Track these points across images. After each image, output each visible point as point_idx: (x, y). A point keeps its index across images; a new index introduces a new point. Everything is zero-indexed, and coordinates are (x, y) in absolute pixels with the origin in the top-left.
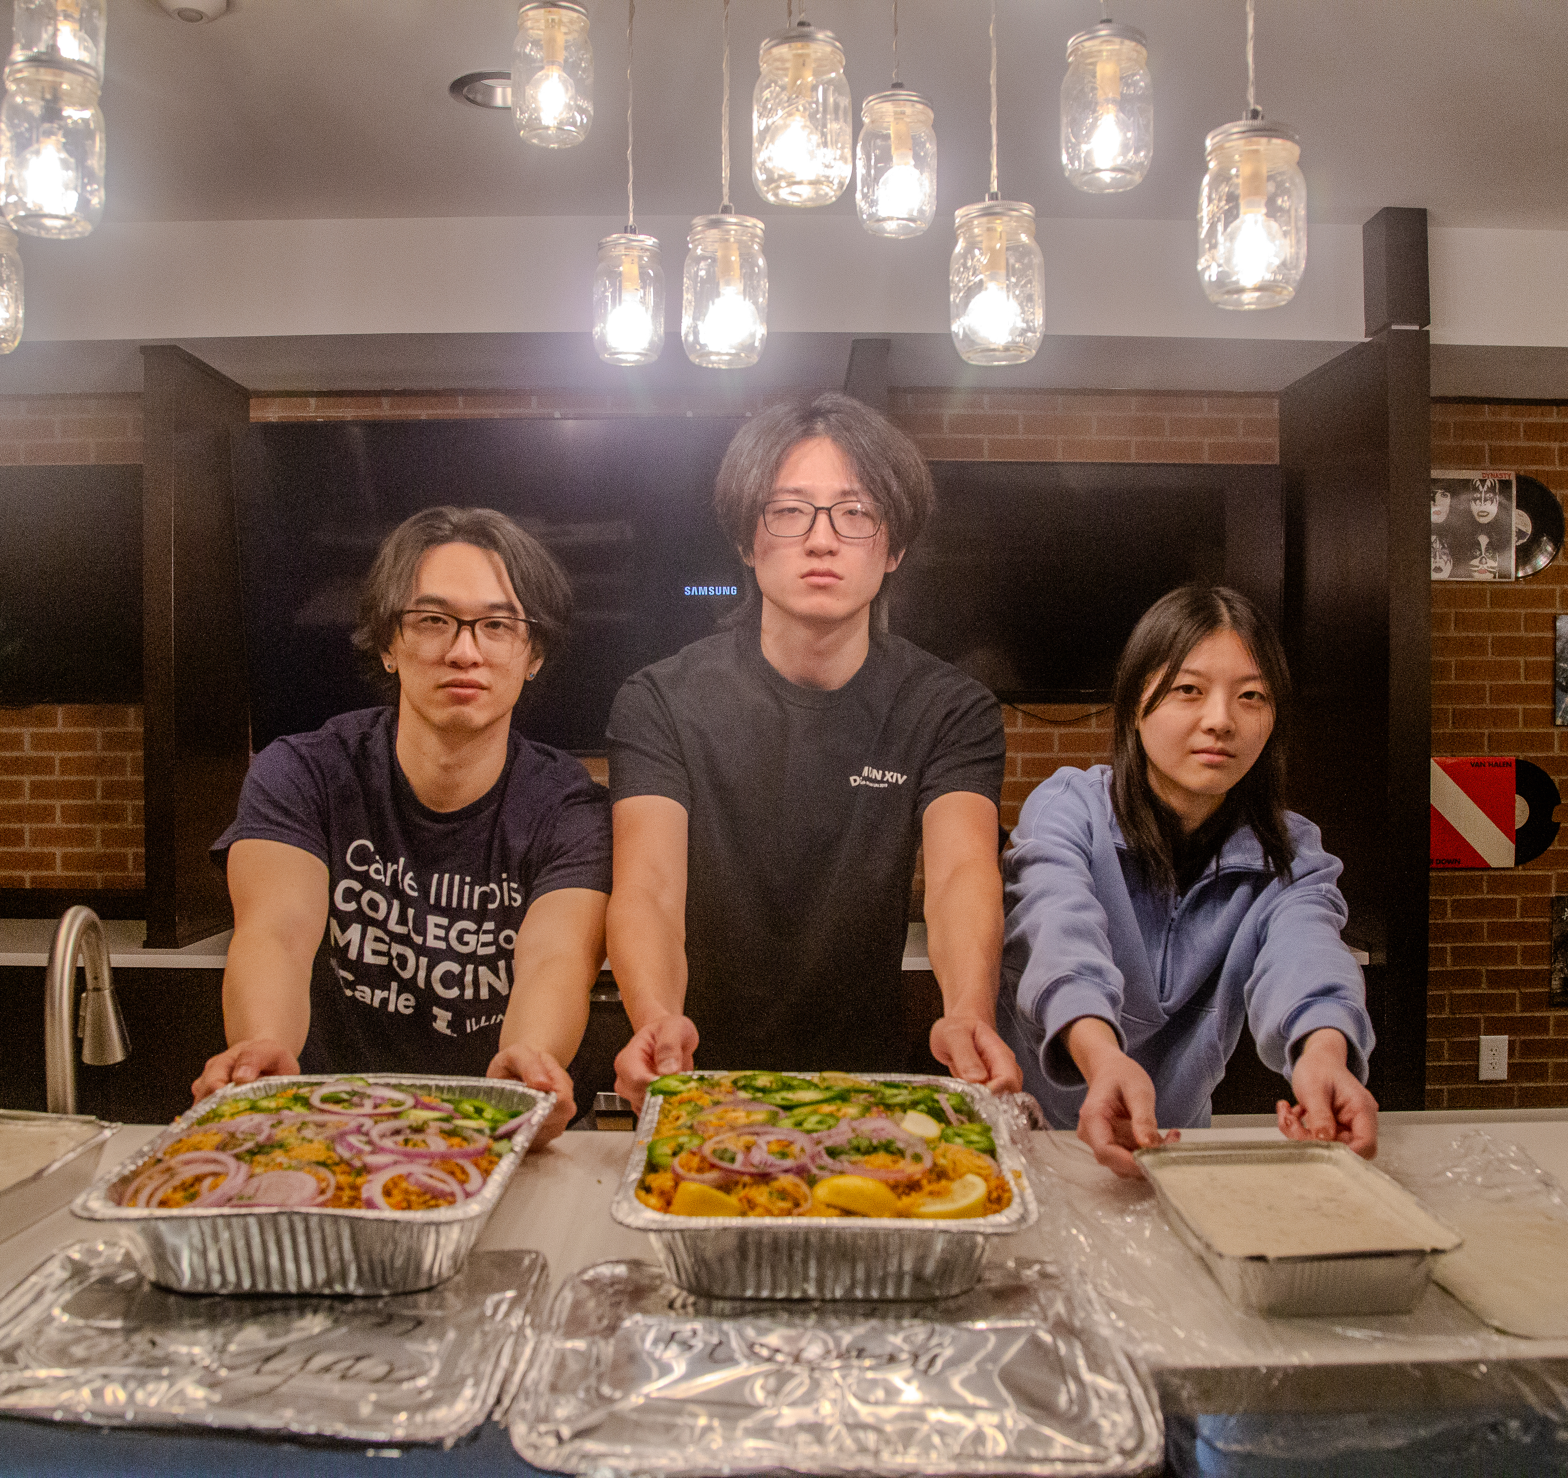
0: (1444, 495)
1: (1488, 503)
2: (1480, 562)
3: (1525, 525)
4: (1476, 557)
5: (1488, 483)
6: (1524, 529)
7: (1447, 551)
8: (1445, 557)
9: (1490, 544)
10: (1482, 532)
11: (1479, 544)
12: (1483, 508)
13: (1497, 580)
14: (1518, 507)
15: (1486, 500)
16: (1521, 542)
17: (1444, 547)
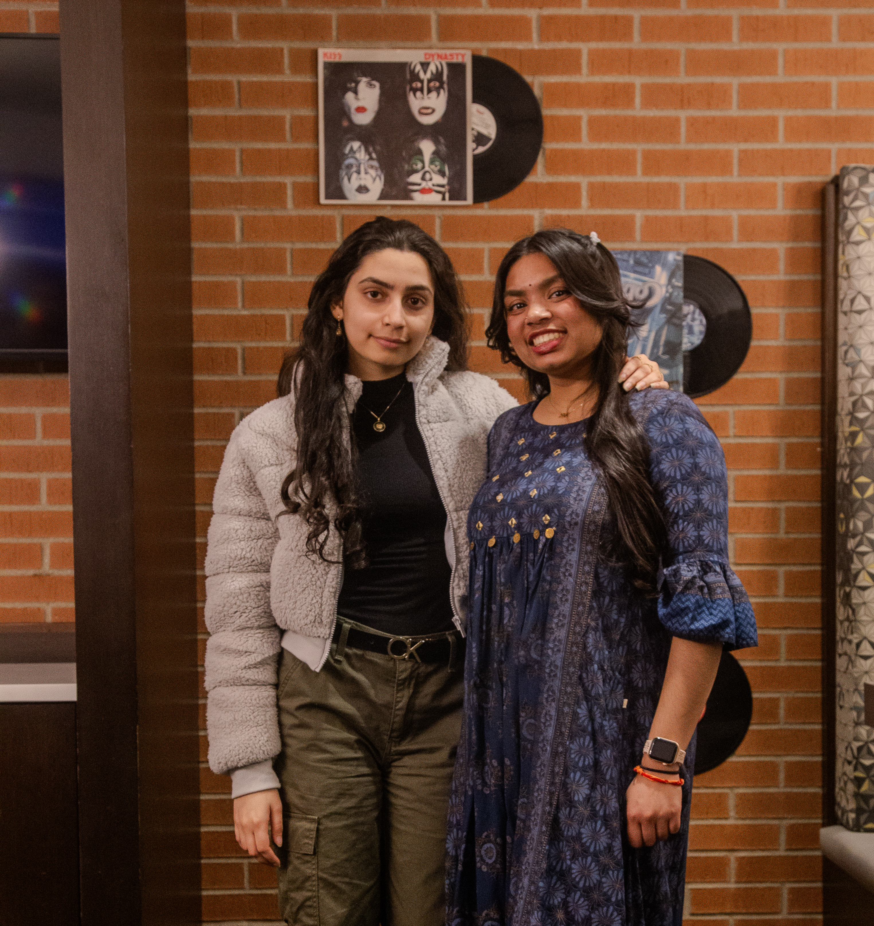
0: (370, 85)
1: (434, 94)
2: (423, 178)
3: (487, 126)
4: (416, 171)
5: (432, 68)
6: (484, 132)
7: (375, 163)
8: (373, 172)
9: (436, 153)
10: (425, 137)
11: (420, 152)
12: (426, 103)
13: (447, 202)
14: (476, 100)
15: (429, 91)
16: (481, 149)
17: (371, 158)
